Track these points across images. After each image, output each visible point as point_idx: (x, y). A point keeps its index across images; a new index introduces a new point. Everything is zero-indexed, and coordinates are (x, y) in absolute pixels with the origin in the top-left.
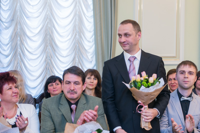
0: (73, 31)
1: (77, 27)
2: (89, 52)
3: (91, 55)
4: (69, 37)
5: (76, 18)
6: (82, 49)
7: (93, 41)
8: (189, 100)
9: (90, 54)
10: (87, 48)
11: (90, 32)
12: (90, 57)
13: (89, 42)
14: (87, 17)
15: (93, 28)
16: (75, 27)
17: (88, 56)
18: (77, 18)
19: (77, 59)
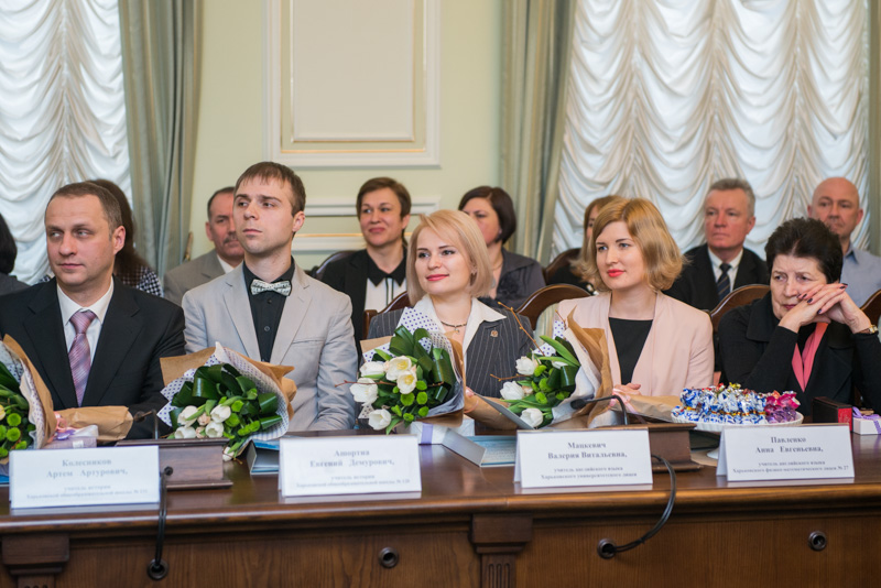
0: (50, 54)
1: (63, 40)
2: (108, 126)
3: (114, 134)
4: (37, 75)
5: (59, 12)
6: (84, 115)
7: (119, 90)
8: (279, 291)
9: (110, 132)
10: (99, 114)
11: (109, 57)
12: (110, 143)
13: (107, 90)
14: (102, 7)
15: (118, 48)
16: (55, 39)
17: (104, 139)
18: (64, 11)
19: (66, 149)
